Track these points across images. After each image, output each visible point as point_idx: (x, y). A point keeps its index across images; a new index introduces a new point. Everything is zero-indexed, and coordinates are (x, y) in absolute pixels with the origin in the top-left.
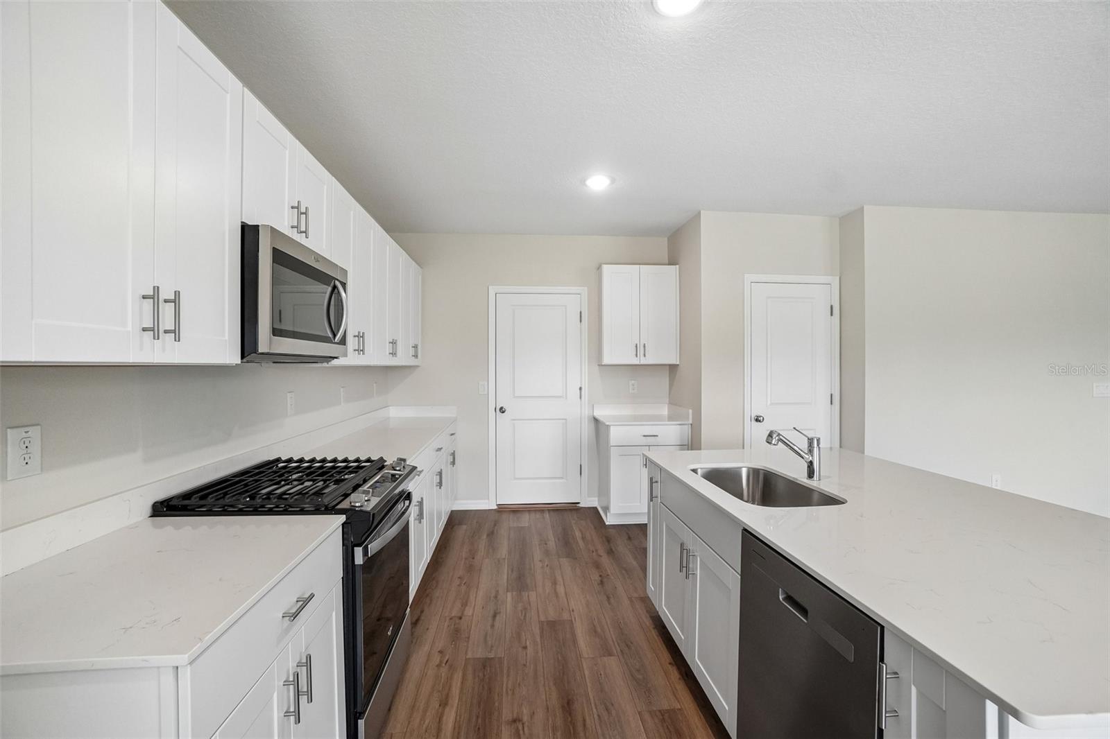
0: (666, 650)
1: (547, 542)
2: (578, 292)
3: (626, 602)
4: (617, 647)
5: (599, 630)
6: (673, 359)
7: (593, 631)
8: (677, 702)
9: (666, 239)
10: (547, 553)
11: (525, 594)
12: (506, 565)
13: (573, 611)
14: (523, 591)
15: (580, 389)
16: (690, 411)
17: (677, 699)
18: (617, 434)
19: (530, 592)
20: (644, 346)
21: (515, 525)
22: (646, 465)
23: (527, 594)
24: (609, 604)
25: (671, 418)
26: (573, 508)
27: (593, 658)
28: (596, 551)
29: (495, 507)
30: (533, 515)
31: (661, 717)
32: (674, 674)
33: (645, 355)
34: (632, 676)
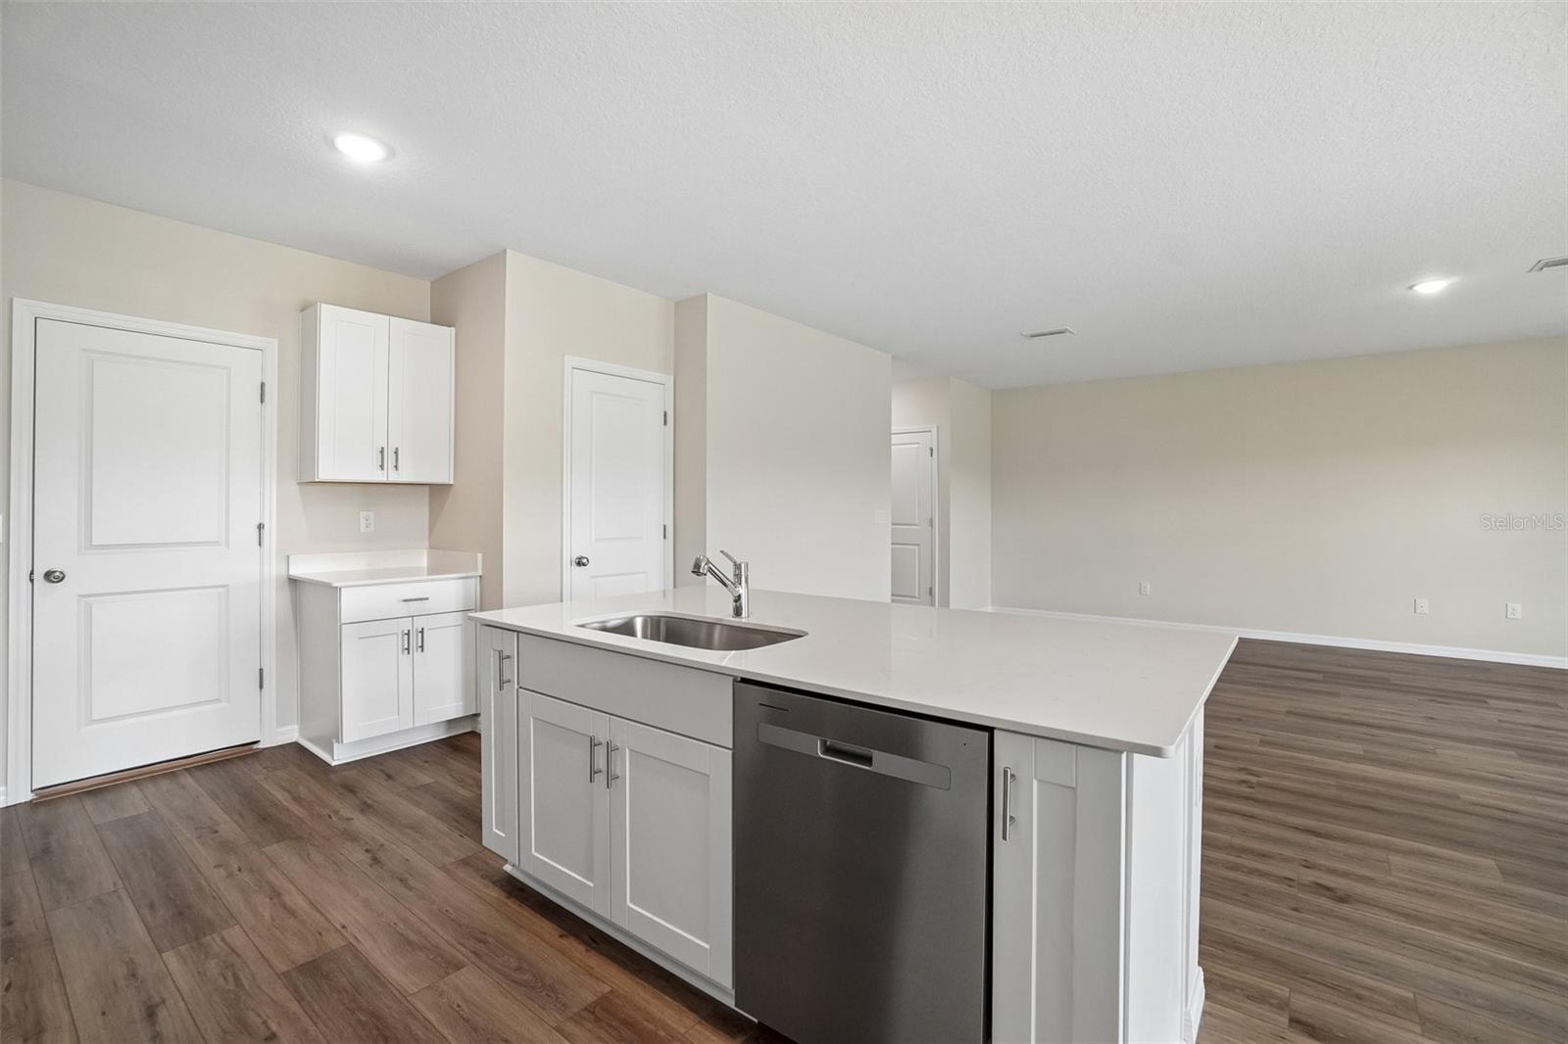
0: (543, 919)
1: (216, 828)
2: (258, 345)
3: (438, 875)
4: (463, 949)
5: (413, 937)
6: (443, 476)
7: (406, 944)
8: (600, 983)
9: (429, 284)
10: (226, 846)
11: (214, 941)
12: (129, 904)
13: (344, 927)
14: (205, 935)
15: (260, 527)
16: (480, 556)
17: (598, 979)
18: (351, 603)
19: (224, 932)
20: (396, 453)
21: (110, 818)
22: (408, 649)
23: (218, 939)
24: (411, 889)
25: (434, 570)
26: (246, 753)
27: (429, 987)
28: (336, 812)
29: (29, 797)
30: (150, 788)
31: (592, 1017)
32: (576, 948)
33: (396, 467)
34: (514, 982)
